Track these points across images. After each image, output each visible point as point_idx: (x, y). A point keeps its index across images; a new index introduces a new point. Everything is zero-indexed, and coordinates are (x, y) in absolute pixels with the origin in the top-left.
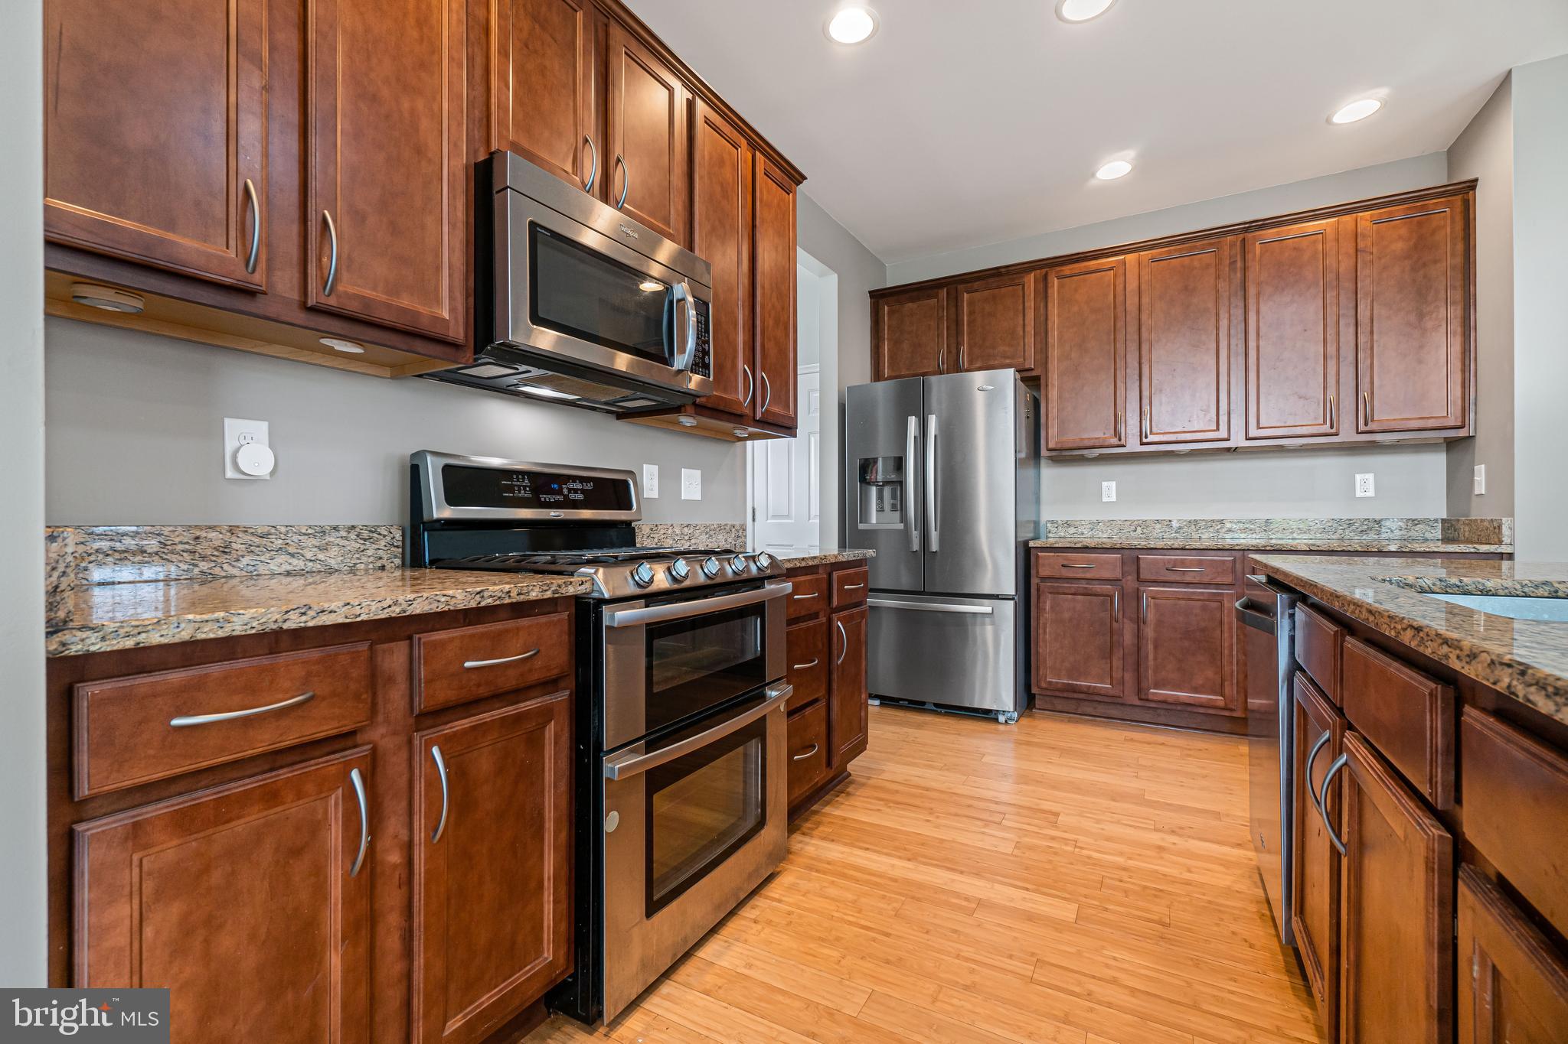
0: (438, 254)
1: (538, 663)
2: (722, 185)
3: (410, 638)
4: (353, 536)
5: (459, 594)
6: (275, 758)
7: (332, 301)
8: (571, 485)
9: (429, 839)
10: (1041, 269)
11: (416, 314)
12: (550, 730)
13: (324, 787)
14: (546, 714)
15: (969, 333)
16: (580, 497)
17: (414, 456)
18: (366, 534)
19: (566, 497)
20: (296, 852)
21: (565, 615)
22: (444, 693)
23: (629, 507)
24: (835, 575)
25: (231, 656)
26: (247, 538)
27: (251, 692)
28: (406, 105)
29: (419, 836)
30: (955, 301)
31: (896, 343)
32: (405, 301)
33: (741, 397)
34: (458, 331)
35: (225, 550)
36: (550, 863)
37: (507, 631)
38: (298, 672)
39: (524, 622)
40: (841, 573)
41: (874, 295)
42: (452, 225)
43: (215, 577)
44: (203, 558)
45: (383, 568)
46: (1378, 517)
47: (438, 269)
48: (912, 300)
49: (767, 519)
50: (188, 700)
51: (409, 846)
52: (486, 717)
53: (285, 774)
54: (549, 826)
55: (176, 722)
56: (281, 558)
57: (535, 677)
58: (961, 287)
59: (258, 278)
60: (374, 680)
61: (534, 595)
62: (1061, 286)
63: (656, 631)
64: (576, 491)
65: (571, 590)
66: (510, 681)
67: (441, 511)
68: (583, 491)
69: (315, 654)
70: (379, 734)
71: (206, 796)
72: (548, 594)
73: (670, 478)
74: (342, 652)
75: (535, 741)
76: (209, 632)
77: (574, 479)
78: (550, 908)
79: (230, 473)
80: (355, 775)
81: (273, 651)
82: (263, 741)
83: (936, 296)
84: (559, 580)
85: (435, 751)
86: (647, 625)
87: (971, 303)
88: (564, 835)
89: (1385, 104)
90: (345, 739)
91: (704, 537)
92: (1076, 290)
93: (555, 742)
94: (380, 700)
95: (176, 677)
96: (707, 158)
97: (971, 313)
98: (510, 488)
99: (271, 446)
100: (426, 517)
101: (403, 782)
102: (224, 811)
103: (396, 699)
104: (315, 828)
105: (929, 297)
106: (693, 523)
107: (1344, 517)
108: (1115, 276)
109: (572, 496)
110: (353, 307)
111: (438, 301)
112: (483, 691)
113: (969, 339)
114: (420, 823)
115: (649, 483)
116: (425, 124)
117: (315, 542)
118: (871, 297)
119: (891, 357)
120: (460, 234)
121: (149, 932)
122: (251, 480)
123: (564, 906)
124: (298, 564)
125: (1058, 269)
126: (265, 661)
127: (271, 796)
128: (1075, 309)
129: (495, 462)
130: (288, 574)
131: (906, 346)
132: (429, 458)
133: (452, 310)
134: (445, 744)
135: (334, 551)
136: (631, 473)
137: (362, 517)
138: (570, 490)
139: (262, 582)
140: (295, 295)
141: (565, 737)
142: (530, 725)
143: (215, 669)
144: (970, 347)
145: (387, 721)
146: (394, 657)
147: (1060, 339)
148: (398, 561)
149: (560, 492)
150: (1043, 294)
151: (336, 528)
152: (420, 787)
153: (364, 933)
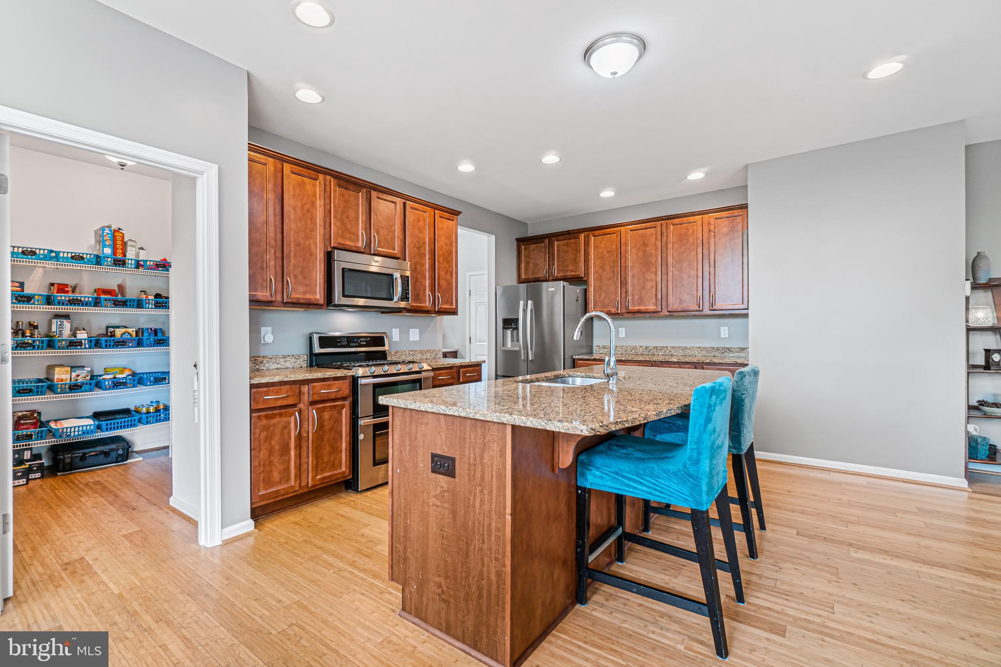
0: (316, 280)
1: (340, 392)
2: (419, 229)
3: (308, 384)
4: (293, 358)
5: (319, 374)
6: (281, 407)
7: (290, 301)
8: (361, 340)
9: (312, 432)
10: (587, 231)
11: (310, 299)
12: (344, 411)
13: (291, 415)
14: (343, 406)
15: (557, 260)
16: (365, 343)
17: (310, 334)
18: (297, 357)
19: (359, 344)
20: (285, 428)
21: (348, 381)
22: (316, 398)
23: (383, 345)
24: (461, 370)
25: (273, 386)
26: (267, 359)
27: (277, 393)
28: (307, 243)
29: (310, 430)
30: (551, 244)
31: (527, 263)
32: (308, 296)
33: (428, 305)
34: (322, 302)
35: (262, 362)
36: (344, 445)
37: (332, 384)
38: (286, 390)
39: (337, 382)
40: (464, 369)
41: (518, 240)
42: (320, 272)
43: (260, 370)
44: (257, 364)
45: (301, 367)
46: (728, 347)
47: (316, 285)
48: (535, 243)
49: (476, 342)
50: (267, 394)
51: (308, 433)
52: (327, 405)
53: (283, 411)
54: (344, 436)
55: (265, 398)
56: (275, 365)
57: (339, 396)
58: (554, 238)
59: (273, 299)
60: (300, 393)
61: (339, 375)
62: (595, 240)
63: (376, 386)
64: (363, 341)
65: (350, 374)
66: (333, 396)
67: (317, 350)
68: (366, 341)
69: (288, 386)
70: (301, 406)
71: (270, 412)
72: (343, 375)
73: (404, 333)
74: (294, 387)
75: (340, 413)
76: (271, 381)
77: (362, 337)
78: (344, 457)
79: (263, 342)
80: (297, 413)
81: (281, 385)
82: (279, 403)
83: (543, 242)
84: (347, 371)
85: (314, 411)
86: (373, 384)
87: (558, 246)
88: (348, 439)
89: (707, 174)
90: (294, 405)
91: (420, 355)
92: (601, 242)
93: (345, 414)
94: (302, 398)
95: (265, 389)
96: (412, 221)
97: (558, 251)
98: (340, 342)
99: (272, 334)
100: (314, 352)
101: (307, 417)
102: (273, 417)
103: (305, 398)
104: (289, 423)
105: (541, 243)
106: (415, 349)
107: (715, 346)
108: (617, 236)
109: (362, 343)
110: (294, 301)
111: (316, 293)
112: (326, 398)
113: (558, 262)
114: (310, 427)
115: (395, 335)
116: (312, 246)
117: (284, 360)
118: (517, 241)
119: (525, 269)
120: (322, 274)
121: (261, 436)
122: (268, 344)
123: (348, 458)
124: (279, 366)
125: (593, 232)
126: (280, 387)
127: (281, 415)
128: (600, 251)
129: (337, 334)
130: (277, 369)
131: (531, 265)
132: (314, 334)
133: (320, 296)
134: (317, 410)
135: (288, 362)
136: (385, 333)
137: (296, 352)
138: (361, 341)
139: (271, 371)
140: (281, 300)
141: (348, 413)
142: (338, 408)
143: (271, 388)
144: (558, 266)
145: (303, 403)
146: (305, 389)
147: (594, 264)
148: (306, 365)
149: (357, 342)
150: (587, 243)
151: (289, 356)
152: (310, 419)
153: (298, 448)
